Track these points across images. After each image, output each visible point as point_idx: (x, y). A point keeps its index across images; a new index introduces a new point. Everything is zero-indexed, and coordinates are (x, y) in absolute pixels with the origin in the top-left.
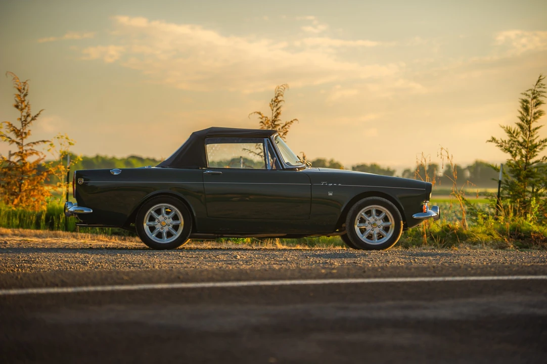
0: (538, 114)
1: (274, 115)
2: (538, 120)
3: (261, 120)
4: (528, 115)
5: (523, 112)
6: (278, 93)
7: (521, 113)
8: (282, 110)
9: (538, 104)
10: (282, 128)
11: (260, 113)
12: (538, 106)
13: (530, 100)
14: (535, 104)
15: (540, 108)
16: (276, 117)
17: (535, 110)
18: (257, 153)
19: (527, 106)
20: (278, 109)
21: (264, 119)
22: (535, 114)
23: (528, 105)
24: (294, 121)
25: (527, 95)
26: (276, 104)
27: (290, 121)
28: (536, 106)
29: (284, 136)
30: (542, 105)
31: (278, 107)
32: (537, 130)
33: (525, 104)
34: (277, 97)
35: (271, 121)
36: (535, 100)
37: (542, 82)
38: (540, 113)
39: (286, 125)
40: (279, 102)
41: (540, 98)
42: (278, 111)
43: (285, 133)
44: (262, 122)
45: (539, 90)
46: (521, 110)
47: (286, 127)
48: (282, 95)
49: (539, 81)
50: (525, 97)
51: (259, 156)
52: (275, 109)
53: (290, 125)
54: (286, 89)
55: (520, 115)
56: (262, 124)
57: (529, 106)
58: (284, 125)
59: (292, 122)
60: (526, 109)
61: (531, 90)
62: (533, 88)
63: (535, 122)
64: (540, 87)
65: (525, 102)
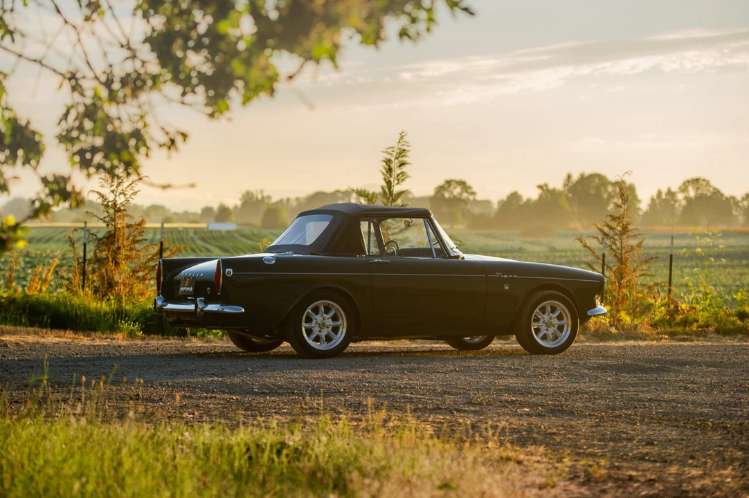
0: (402, 176)
2: (403, 183)
4: (391, 176)
5: (385, 173)
7: (384, 174)
9: (402, 164)
10: (129, 186)
13: (393, 159)
14: (399, 164)
15: (404, 169)
17: (398, 171)
19: (389, 166)
22: (398, 175)
24: (143, 178)
25: (389, 154)
28: (400, 166)
30: (407, 166)
36: (399, 160)
37: (406, 139)
38: (405, 175)
41: (404, 159)
43: (134, 193)
45: (404, 148)
46: (384, 171)
47: (132, 185)
49: (401, 138)
50: (388, 157)
51: (103, 221)
53: (137, 183)
57: (392, 166)
58: (129, 183)
59: (139, 179)
60: (390, 170)
61: (393, 148)
62: (395, 145)
63: (398, 185)
64: (403, 145)
65: (388, 162)
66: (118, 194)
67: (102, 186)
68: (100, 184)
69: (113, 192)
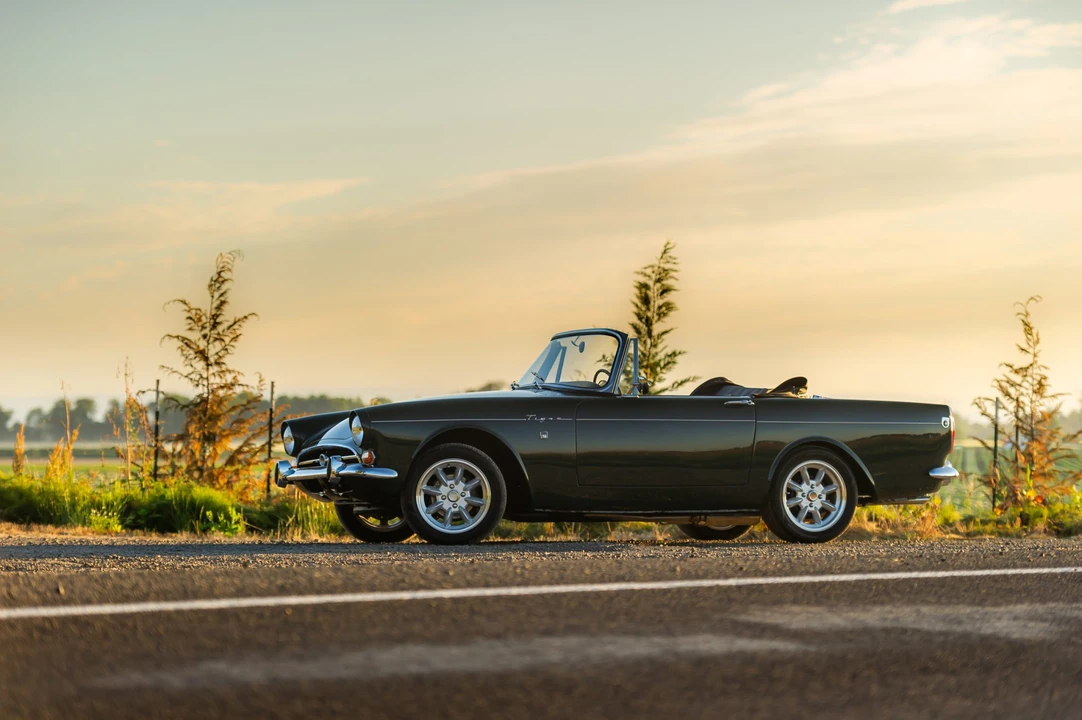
0: (664, 308)
1: (215, 305)
2: (665, 319)
3: (189, 315)
4: (648, 309)
5: (639, 304)
6: (222, 265)
7: (637, 306)
8: (229, 297)
9: (665, 291)
10: (229, 328)
11: (184, 303)
12: (665, 295)
13: (651, 283)
14: (660, 291)
15: (669, 297)
16: (218, 308)
17: (660, 302)
18: (186, 374)
19: (646, 294)
20: (222, 295)
21: (194, 312)
22: (660, 307)
23: (648, 292)
24: (250, 317)
25: (645, 275)
26: (218, 285)
27: (242, 316)
28: (662, 293)
29: (232, 343)
30: (673, 293)
31: (221, 292)
32: (664, 337)
33: (643, 290)
34: (219, 273)
35: (208, 315)
36: (658, 285)
37: (671, 253)
38: (669, 306)
39: (235, 323)
40: (223, 282)
41: (668, 282)
42: (222, 299)
43: (235, 338)
44: (190, 318)
45: (667, 266)
46: (637, 301)
47: (235, 327)
48: (229, 270)
49: (665, 252)
50: (643, 279)
51: (187, 379)
52: (216, 295)
53: (243, 324)
54: (237, 259)
55: (635, 310)
56: (190, 321)
57: (650, 293)
58: (231, 323)
59: (245, 317)
60: (646, 300)
61: (653, 266)
62: (656, 262)
63: (660, 323)
64: (668, 262)
65: (644, 286)
66: (212, 339)
67: (190, 329)
68: (189, 327)
69: (205, 336)
